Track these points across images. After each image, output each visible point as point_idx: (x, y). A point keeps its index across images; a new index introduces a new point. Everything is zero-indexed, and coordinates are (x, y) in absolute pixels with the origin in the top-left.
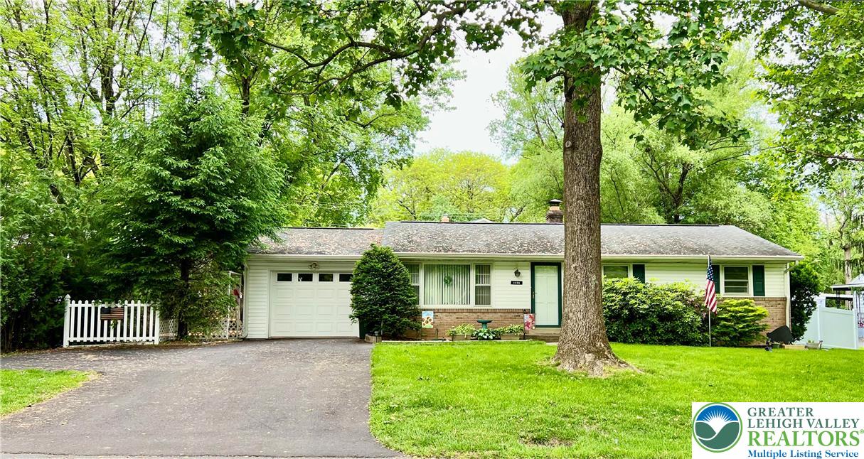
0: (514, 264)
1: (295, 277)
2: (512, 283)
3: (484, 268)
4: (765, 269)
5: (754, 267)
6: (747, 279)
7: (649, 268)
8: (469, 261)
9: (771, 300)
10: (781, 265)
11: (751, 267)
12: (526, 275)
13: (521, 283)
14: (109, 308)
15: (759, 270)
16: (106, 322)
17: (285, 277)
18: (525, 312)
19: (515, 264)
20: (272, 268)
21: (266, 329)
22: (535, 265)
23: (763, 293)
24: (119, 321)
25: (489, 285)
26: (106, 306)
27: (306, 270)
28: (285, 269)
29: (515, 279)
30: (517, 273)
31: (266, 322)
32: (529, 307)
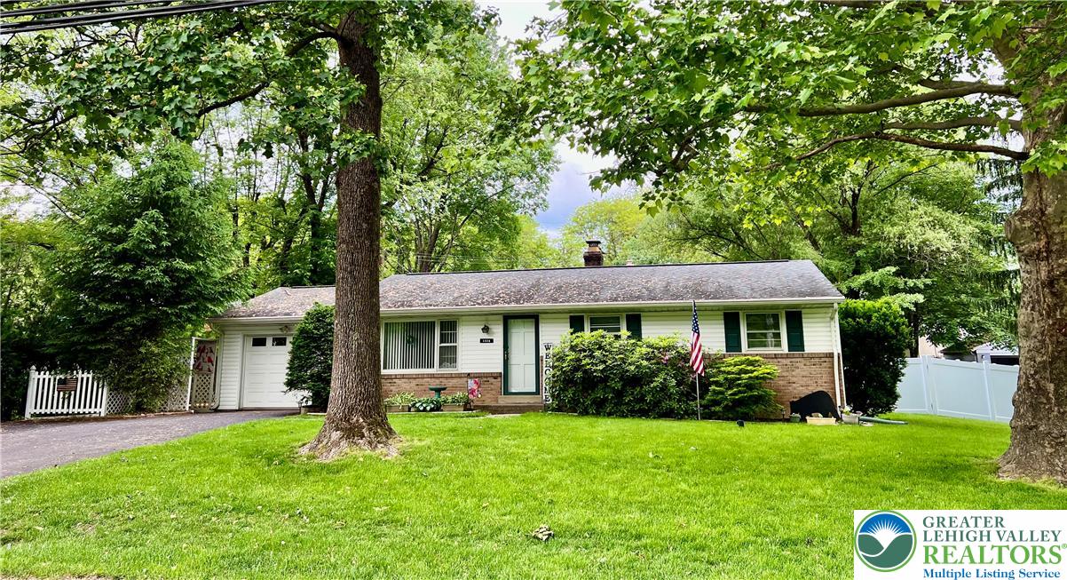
0: (484, 318)
1: (269, 341)
2: (482, 341)
3: (449, 326)
4: (803, 316)
5: (787, 312)
6: (779, 329)
7: (648, 318)
8: (434, 316)
9: (812, 356)
10: (824, 310)
11: (784, 315)
12: (497, 332)
13: (492, 341)
14: (66, 378)
15: (795, 318)
16: (62, 393)
17: (259, 342)
18: (495, 376)
19: (484, 320)
20: (246, 333)
21: (237, 400)
22: (508, 319)
23: (802, 347)
24: (73, 393)
25: (454, 344)
26: (62, 377)
27: (278, 333)
28: (260, 333)
29: (485, 336)
30: (486, 330)
31: (237, 391)
32: (501, 370)
